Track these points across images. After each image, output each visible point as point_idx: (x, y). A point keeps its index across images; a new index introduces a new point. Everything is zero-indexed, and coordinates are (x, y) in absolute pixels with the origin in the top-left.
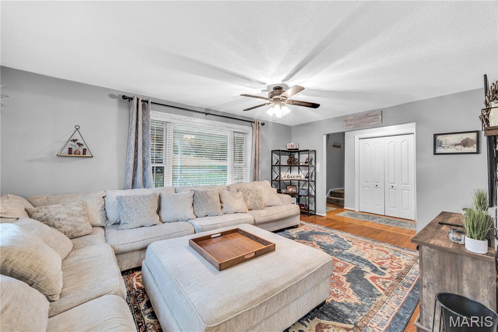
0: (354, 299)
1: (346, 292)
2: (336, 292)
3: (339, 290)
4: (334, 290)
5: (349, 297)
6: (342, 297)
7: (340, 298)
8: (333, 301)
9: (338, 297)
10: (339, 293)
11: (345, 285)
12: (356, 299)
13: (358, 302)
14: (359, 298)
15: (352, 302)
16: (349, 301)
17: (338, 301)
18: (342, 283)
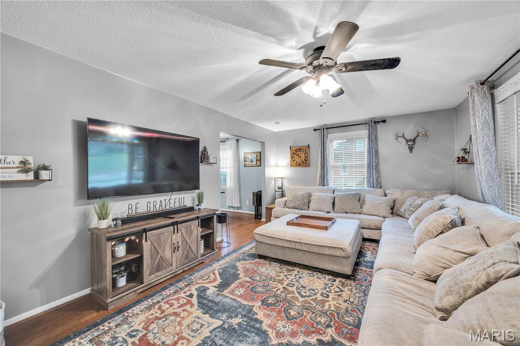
0: (239, 263)
5: (243, 264)
8: (253, 260)
11: (242, 271)
14: (236, 265)
16: (243, 262)
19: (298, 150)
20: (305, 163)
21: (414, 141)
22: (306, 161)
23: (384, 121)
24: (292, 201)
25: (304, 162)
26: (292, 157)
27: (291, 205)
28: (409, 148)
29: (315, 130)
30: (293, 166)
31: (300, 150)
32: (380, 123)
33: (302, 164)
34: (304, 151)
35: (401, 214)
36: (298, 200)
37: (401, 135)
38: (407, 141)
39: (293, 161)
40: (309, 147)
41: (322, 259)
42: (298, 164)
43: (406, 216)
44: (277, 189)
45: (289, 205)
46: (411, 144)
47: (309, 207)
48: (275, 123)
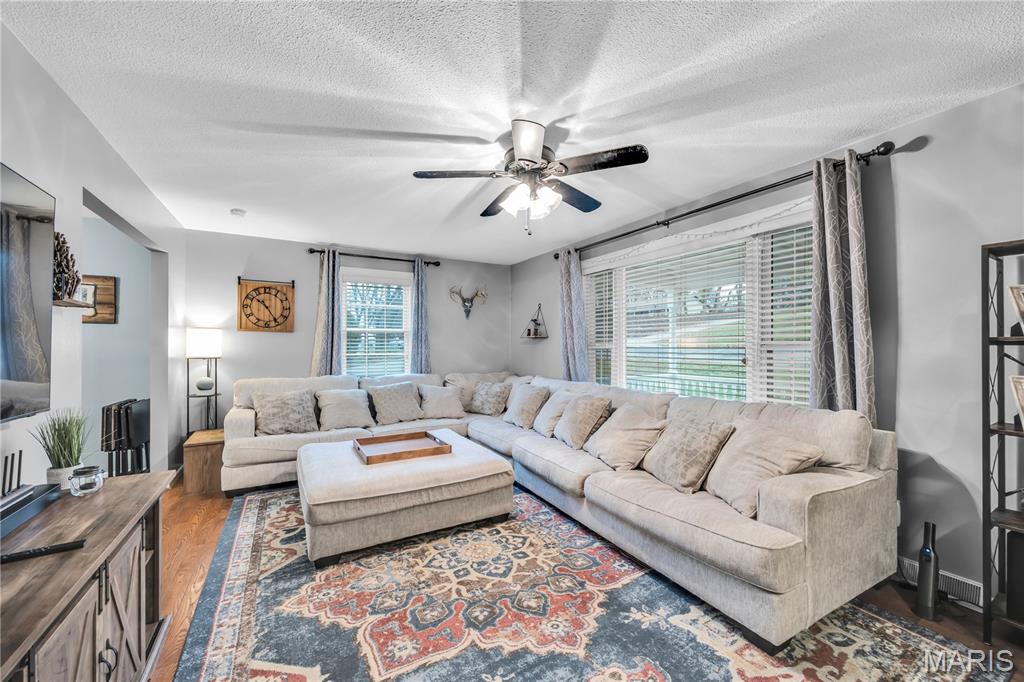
0: (288, 607)
1: (311, 605)
2: (325, 591)
3: (326, 599)
4: (332, 592)
5: (301, 602)
6: (309, 593)
7: (309, 590)
8: (313, 580)
9: (313, 589)
10: (321, 596)
11: (329, 615)
12: (288, 610)
13: (281, 608)
14: (285, 615)
15: (288, 601)
16: (294, 598)
17: (306, 586)
18: (336, 612)
19: (262, 290)
20: (283, 322)
21: (471, 300)
22: (286, 317)
23: (437, 264)
24: (274, 415)
25: (280, 320)
26: (244, 306)
27: (276, 426)
28: (466, 311)
29: (312, 251)
30: (247, 329)
31: (267, 289)
32: (430, 265)
33: (273, 324)
34: (279, 295)
35: (477, 410)
36: (294, 411)
37: (458, 291)
38: (464, 301)
39: (248, 316)
40: (293, 287)
41: (474, 503)
42: (261, 323)
43: (486, 412)
44: (194, 390)
45: (272, 427)
46: (468, 303)
47: (319, 423)
48: (229, 212)
